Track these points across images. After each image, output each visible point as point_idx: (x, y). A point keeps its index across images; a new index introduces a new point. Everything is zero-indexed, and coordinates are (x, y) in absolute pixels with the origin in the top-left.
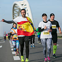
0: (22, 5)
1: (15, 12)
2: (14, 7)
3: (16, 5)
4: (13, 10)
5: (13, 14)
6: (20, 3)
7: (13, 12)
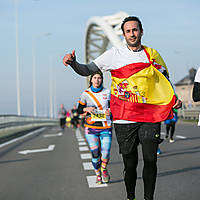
0: (114, 27)
1: (92, 48)
2: (88, 34)
3: (95, 28)
4: (87, 43)
5: (87, 54)
6: (107, 21)
7: (87, 48)
